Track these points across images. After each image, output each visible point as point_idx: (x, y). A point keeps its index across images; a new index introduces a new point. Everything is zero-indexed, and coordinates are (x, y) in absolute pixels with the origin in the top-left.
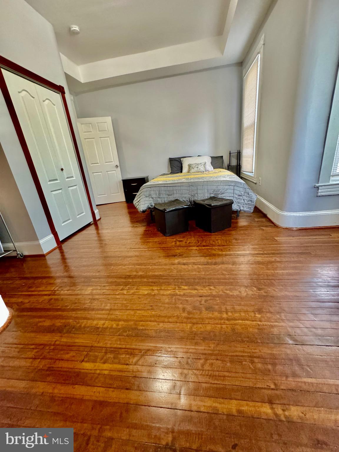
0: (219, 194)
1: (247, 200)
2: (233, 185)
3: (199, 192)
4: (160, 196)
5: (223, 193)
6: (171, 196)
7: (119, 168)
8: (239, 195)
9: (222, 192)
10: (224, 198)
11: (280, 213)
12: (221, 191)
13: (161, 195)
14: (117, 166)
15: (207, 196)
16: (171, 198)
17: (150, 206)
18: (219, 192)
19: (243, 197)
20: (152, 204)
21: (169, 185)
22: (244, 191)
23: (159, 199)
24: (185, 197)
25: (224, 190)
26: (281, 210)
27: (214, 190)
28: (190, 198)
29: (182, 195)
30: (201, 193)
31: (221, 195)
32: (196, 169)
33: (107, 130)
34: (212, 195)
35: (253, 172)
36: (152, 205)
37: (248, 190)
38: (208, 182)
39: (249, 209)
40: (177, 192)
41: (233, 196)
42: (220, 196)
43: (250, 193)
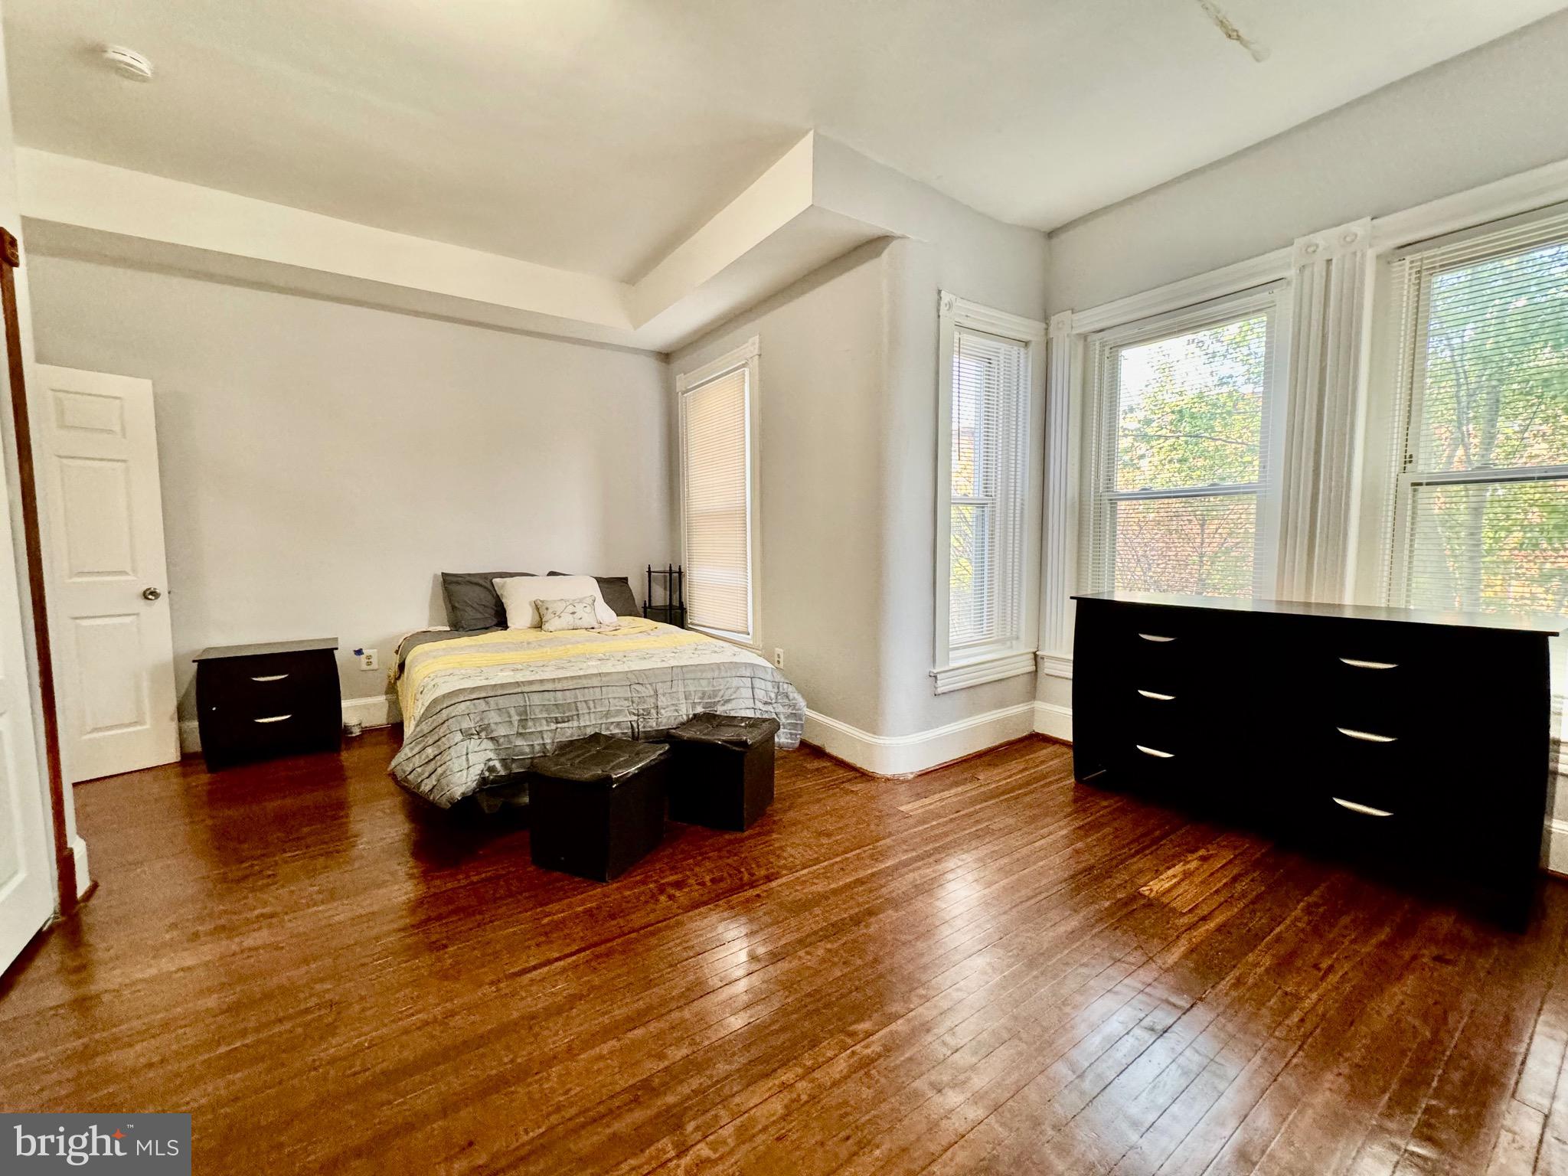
0: (715, 703)
1: (784, 714)
2: (748, 675)
3: (662, 701)
4: (524, 727)
5: (728, 701)
6: (570, 724)
7: (162, 605)
8: (766, 703)
9: (726, 698)
10: (733, 714)
11: (874, 740)
12: (721, 693)
13: (530, 723)
14: (150, 595)
15: (685, 712)
16: (569, 732)
17: (487, 774)
18: (717, 700)
19: (775, 705)
20: (491, 763)
21: (559, 686)
22: (776, 691)
23: (519, 742)
24: (618, 724)
25: (730, 692)
26: (874, 733)
27: (704, 693)
28: (635, 725)
29: (607, 718)
30: (667, 706)
31: (723, 705)
32: (567, 620)
33: (117, 428)
34: (699, 710)
35: (750, 630)
36: (491, 769)
37: (785, 686)
38: (684, 669)
39: (791, 739)
40: (589, 708)
41: (752, 706)
42: (720, 710)
43: (791, 696)
